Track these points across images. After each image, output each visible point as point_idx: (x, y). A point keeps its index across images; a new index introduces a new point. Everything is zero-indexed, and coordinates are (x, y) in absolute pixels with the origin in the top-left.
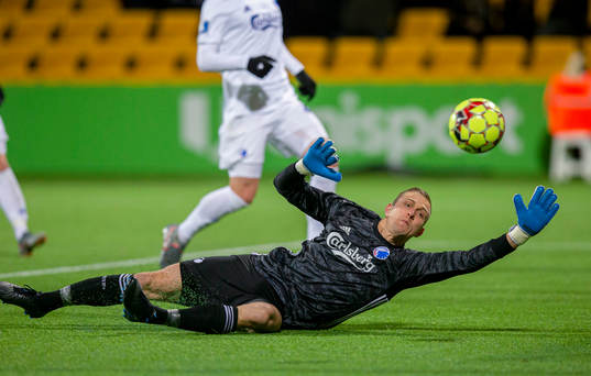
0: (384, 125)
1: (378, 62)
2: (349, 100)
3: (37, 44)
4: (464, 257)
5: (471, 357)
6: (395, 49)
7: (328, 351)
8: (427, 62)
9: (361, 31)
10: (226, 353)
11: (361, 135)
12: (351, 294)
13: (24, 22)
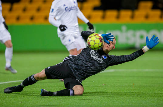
0: (134, 35)
1: (132, 17)
2: (124, 28)
3: (33, 12)
4: (130, 57)
5: (160, 103)
6: (137, 13)
7: (118, 102)
8: (147, 17)
9: (127, 8)
10: (88, 102)
11: (127, 38)
12: (96, 69)
13: (29, 6)
